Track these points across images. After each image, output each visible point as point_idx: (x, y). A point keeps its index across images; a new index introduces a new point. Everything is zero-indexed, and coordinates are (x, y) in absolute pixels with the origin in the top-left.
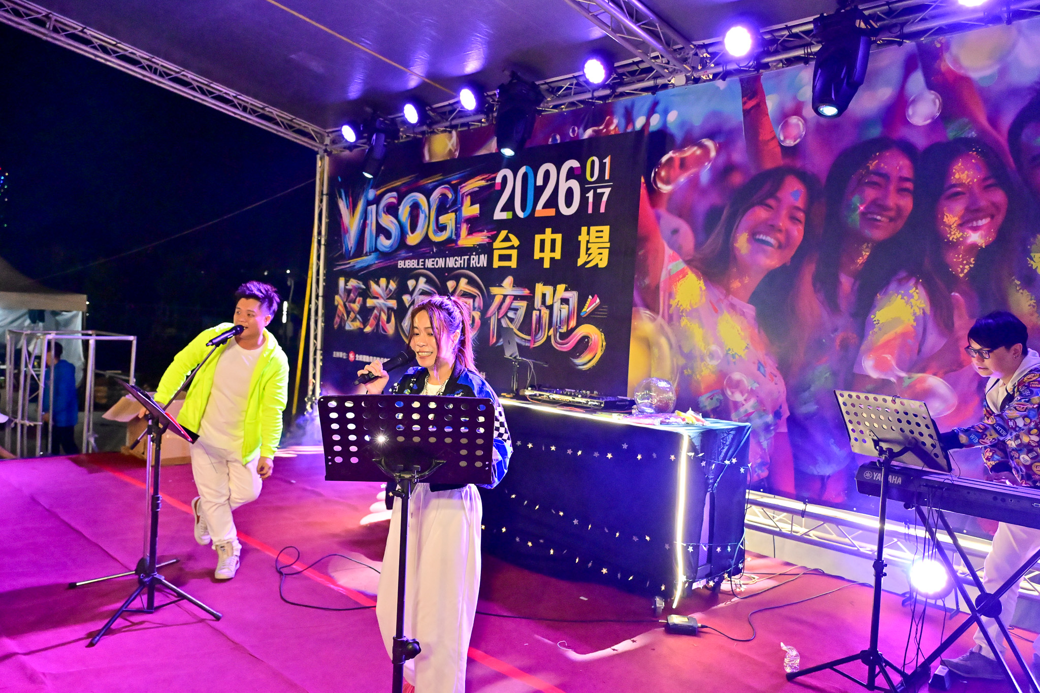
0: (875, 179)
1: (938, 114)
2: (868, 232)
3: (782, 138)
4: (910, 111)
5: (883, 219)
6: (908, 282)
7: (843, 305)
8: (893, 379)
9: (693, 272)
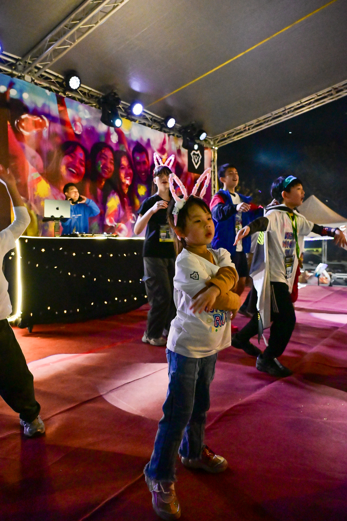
0: (104, 156)
1: (118, 141)
2: (103, 175)
3: (74, 129)
4: (111, 137)
5: (107, 171)
6: (115, 193)
7: (99, 200)
8: (114, 226)
9: (44, 179)
